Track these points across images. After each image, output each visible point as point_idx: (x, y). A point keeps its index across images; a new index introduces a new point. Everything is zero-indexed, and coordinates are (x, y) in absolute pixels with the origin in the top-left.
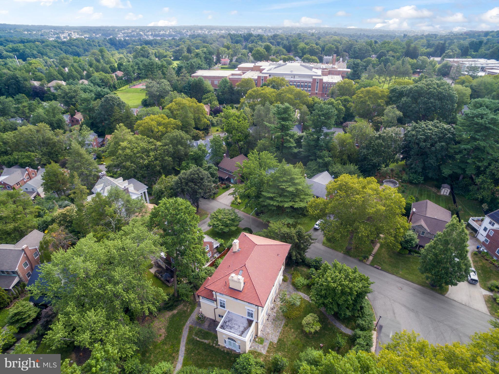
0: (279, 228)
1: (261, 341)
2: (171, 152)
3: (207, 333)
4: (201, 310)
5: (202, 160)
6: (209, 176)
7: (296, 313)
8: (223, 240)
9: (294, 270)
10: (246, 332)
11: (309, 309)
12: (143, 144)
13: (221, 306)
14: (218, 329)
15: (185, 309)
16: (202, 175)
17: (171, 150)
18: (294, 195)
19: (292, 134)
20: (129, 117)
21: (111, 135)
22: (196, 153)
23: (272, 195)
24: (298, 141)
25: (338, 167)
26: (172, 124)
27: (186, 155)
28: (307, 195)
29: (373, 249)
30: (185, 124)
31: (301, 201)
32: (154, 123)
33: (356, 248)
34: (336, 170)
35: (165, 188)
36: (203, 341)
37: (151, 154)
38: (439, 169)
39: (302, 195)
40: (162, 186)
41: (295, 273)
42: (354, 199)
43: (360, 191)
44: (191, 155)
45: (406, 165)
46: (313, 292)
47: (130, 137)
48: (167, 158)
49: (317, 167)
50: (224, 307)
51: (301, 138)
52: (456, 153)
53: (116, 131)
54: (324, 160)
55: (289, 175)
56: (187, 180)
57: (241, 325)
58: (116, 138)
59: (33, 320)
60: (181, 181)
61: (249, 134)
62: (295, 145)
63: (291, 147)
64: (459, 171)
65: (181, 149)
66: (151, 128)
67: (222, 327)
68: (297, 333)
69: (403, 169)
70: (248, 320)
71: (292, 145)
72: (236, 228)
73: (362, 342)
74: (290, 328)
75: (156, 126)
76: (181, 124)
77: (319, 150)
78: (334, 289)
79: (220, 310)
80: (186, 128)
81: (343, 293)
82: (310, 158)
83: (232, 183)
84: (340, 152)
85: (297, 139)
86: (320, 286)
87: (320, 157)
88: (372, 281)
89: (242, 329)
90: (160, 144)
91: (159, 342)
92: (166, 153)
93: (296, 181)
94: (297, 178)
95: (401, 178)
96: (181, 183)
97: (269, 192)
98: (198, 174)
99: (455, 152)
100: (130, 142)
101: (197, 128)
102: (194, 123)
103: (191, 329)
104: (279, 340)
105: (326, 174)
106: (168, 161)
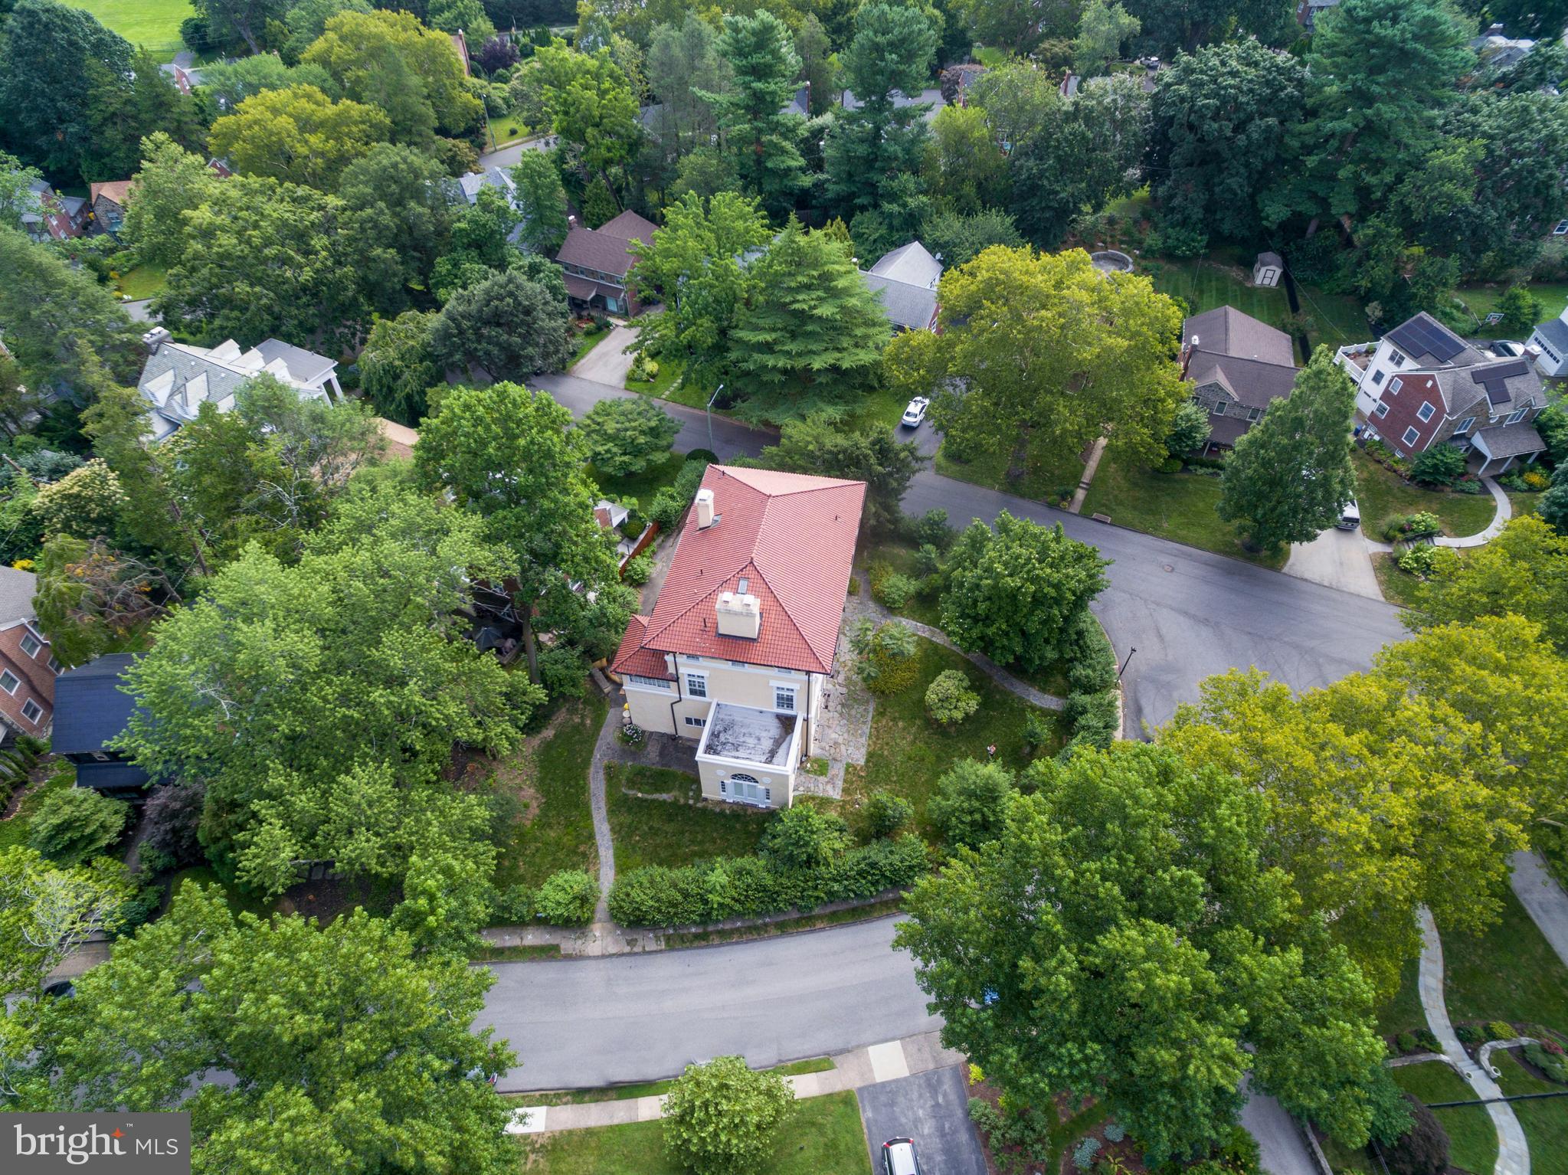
0: (817, 439)
1: (821, 767)
2: (387, 227)
3: (662, 774)
4: (626, 714)
5: (500, 245)
6: (549, 296)
7: (901, 677)
8: (634, 500)
9: (872, 558)
10: (782, 751)
11: (934, 661)
12: (278, 210)
13: (693, 692)
14: (701, 756)
15: (577, 720)
16: (527, 298)
17: (387, 219)
18: (834, 328)
19: (791, 124)
20: (161, 104)
21: (131, 185)
22: (476, 222)
23: (769, 337)
24: (809, 146)
25: (950, 226)
26: (356, 123)
27: (441, 231)
28: (874, 324)
29: (1084, 468)
30: (400, 117)
31: (856, 345)
32: (284, 122)
33: (1036, 471)
34: (948, 236)
35: (402, 358)
36: (656, 796)
37: (318, 242)
38: (1254, 203)
39: (858, 326)
40: (392, 353)
41: (876, 565)
42: (1036, 323)
43: (1048, 296)
44: (461, 230)
45: (1154, 198)
46: (948, 612)
47: (210, 183)
48: (378, 251)
49: (883, 231)
50: (702, 694)
51: (818, 133)
52: (1309, 150)
53: (145, 164)
54: (905, 205)
55: (815, 264)
56: (480, 319)
57: (764, 734)
58: (153, 192)
59: (120, 834)
60: (458, 326)
61: (640, 137)
62: (802, 162)
63: (789, 169)
64: (1308, 207)
65: (420, 216)
66: (281, 142)
67: (710, 749)
68: (914, 730)
69: (1147, 215)
70: (779, 717)
71: (794, 164)
72: (667, 455)
73: (1094, 723)
74: (894, 719)
75: (295, 132)
76: (388, 121)
77: (883, 171)
78: (1013, 595)
79: (690, 704)
80: (410, 132)
81: (1038, 601)
82: (858, 201)
83: (613, 314)
84: (952, 172)
85: (805, 140)
86: (970, 590)
87: (893, 197)
88: (1106, 559)
89: (767, 744)
90: (341, 203)
91: (528, 823)
92: (371, 233)
93: (841, 283)
94: (840, 275)
95: (1140, 243)
96: (461, 332)
97: (756, 328)
98: (511, 294)
99: (1303, 146)
100: (220, 203)
101: (443, 131)
102: (431, 112)
103: (611, 774)
104: (870, 756)
105: (915, 249)
106: (384, 261)
